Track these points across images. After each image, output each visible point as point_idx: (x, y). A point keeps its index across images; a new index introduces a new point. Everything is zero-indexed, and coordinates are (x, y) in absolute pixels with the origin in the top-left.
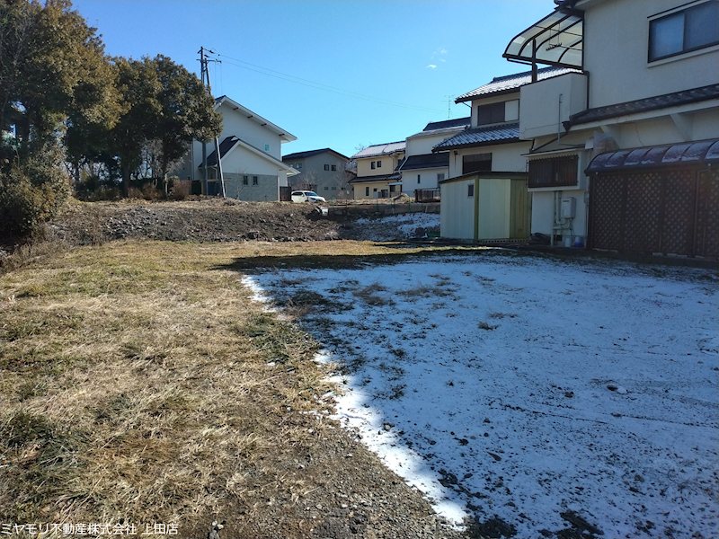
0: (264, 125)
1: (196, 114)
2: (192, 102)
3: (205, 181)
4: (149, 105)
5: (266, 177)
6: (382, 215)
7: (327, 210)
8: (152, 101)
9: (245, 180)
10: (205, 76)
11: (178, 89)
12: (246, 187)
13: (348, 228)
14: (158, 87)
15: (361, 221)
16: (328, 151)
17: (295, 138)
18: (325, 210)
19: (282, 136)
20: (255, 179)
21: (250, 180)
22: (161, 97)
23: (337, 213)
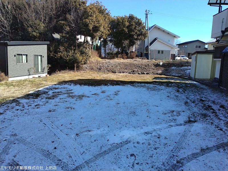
0: (168, 33)
1: (138, 32)
2: (137, 28)
3: (144, 52)
4: (123, 30)
5: (166, 51)
6: (182, 66)
7: (162, 64)
8: (125, 28)
9: (159, 52)
10: (147, 19)
11: (133, 24)
12: (159, 54)
13: (166, 70)
14: (127, 24)
15: (173, 68)
16: (198, 41)
17: (179, 37)
18: (161, 64)
19: (175, 36)
20: (162, 52)
21: (160, 52)
22: (128, 27)
23: (165, 64)
